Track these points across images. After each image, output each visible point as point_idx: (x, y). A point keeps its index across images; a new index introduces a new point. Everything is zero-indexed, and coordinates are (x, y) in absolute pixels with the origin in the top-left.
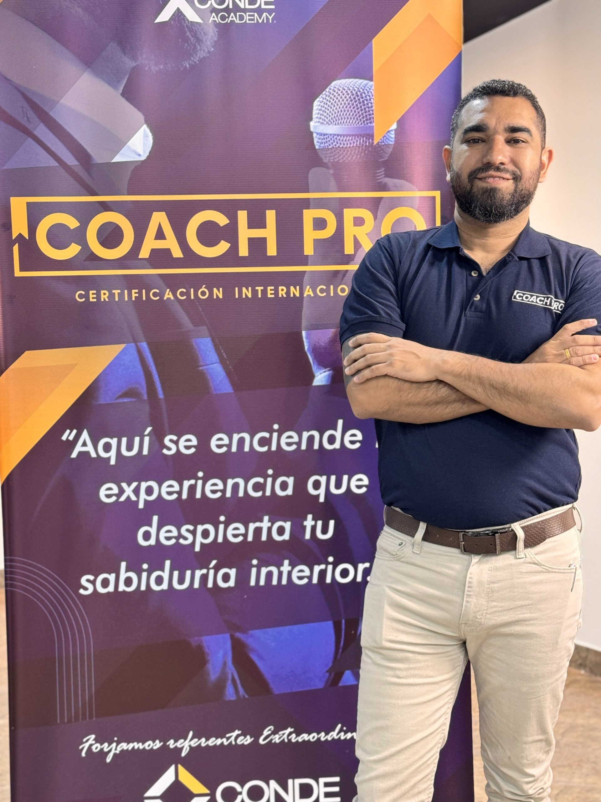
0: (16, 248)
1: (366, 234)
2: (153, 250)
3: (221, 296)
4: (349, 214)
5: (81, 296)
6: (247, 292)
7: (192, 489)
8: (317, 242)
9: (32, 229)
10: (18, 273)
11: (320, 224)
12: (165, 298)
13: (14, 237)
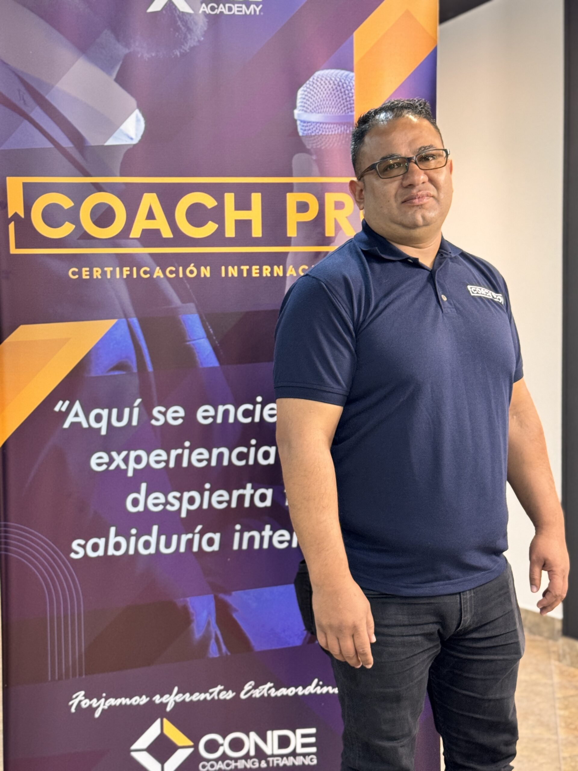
0: (12, 226)
1: (347, 217)
2: (144, 230)
3: (208, 275)
4: (330, 198)
5: (74, 273)
6: (233, 271)
7: (179, 458)
8: (300, 225)
9: (28, 208)
10: (13, 250)
11: (303, 207)
12: (155, 276)
13: (10, 215)
